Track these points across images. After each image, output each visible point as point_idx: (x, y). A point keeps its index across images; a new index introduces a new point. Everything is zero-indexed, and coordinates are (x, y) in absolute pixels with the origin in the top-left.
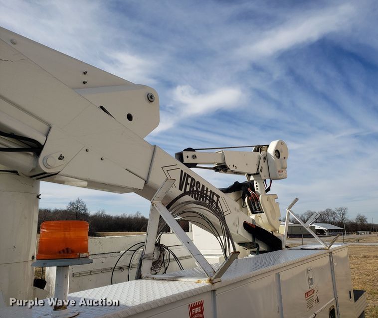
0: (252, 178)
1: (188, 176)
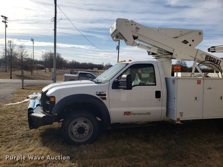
1: (209, 56)
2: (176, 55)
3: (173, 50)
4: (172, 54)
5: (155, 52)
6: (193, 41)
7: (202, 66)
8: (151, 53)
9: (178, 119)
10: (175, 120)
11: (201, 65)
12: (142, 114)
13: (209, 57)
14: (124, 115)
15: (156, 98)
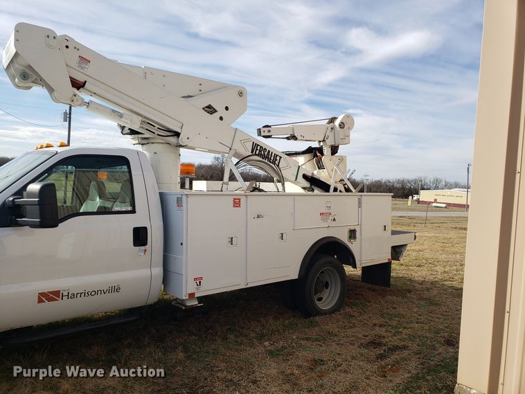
0: (322, 144)
1: (258, 145)
2: (188, 138)
3: (181, 125)
4: (177, 134)
5: (136, 128)
6: (227, 108)
7: (245, 166)
8: (126, 130)
9: (192, 295)
10: (184, 298)
11: (242, 163)
12: (96, 293)
13: (259, 148)
14: (40, 301)
15: (134, 245)
